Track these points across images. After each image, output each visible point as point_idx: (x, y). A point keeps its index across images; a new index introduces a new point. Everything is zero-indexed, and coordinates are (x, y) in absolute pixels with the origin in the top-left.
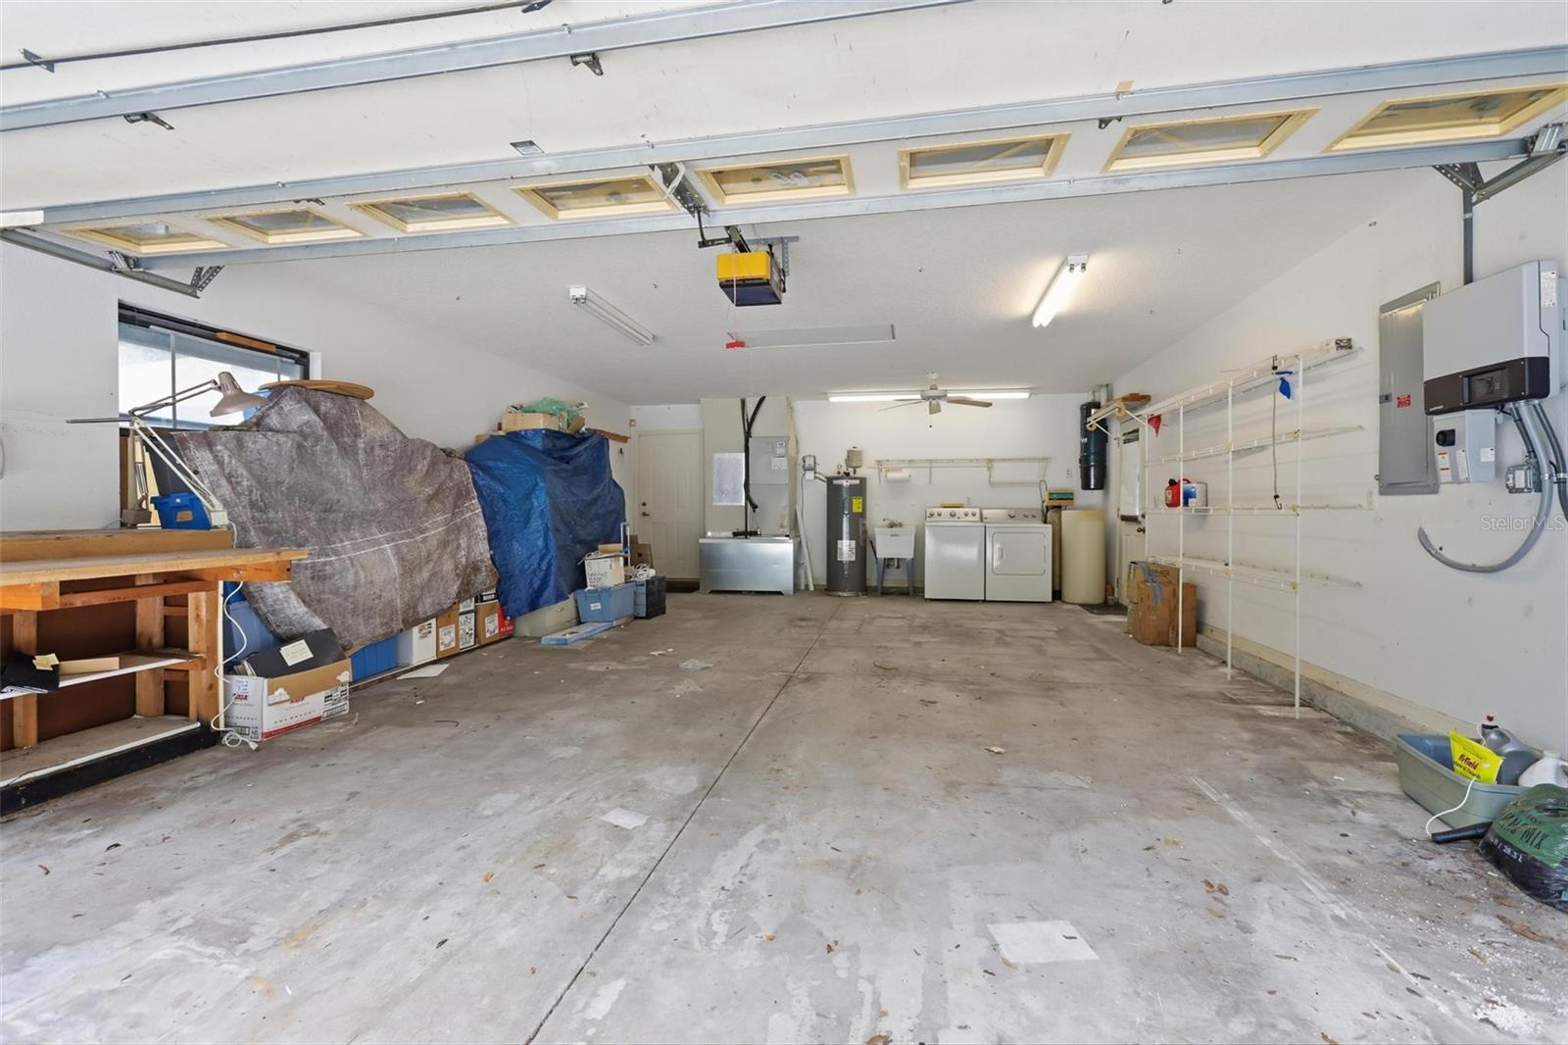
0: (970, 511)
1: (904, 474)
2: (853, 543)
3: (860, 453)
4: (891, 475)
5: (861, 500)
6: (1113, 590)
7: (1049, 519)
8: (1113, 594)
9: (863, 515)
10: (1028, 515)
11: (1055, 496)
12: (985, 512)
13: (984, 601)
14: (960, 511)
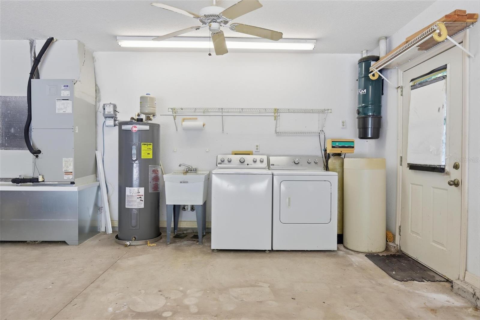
0: (258, 158)
1: (199, 123)
2: (142, 190)
3: (152, 99)
4: (186, 124)
5: (151, 147)
6: (394, 236)
7: (330, 166)
8: (394, 241)
9: (155, 160)
10: (310, 162)
11: (337, 144)
12: (273, 160)
13: (272, 251)
14: (249, 159)
